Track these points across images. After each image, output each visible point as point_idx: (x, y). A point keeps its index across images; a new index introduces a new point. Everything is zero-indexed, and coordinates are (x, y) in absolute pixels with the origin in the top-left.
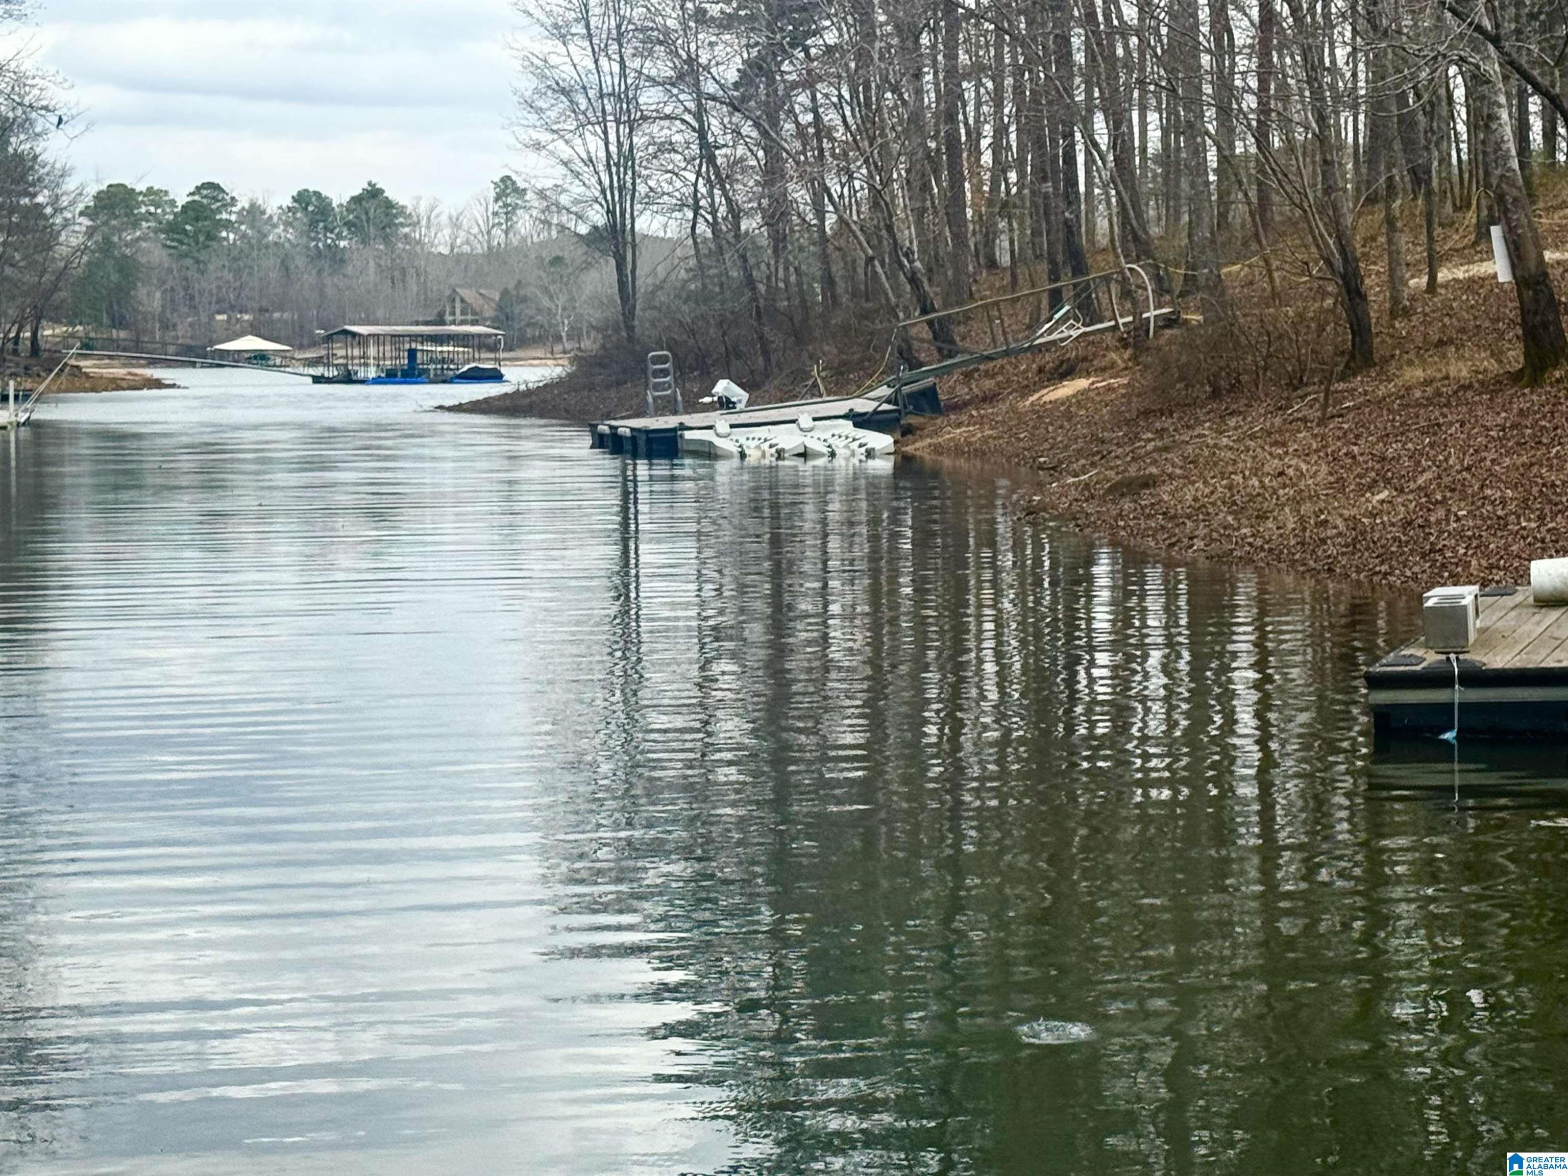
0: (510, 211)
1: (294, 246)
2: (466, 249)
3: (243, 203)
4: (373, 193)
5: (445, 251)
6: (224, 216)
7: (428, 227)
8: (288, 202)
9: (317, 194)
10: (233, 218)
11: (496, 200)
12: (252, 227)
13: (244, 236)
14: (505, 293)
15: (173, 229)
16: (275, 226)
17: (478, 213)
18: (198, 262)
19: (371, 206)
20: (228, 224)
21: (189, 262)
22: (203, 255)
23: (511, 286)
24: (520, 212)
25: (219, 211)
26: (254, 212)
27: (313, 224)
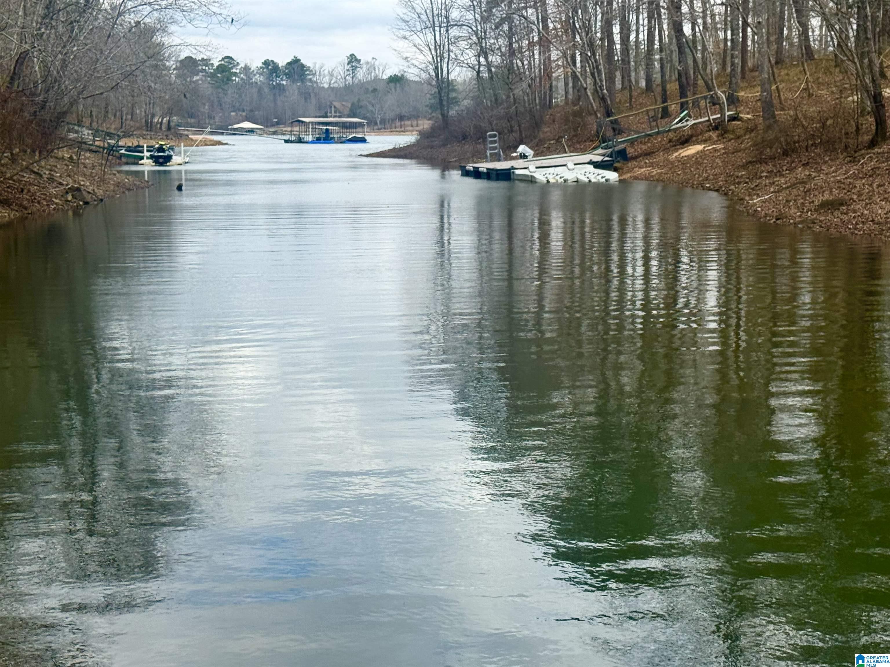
0: (354, 69)
1: (264, 83)
2: (336, 85)
3: (242, 65)
4: (296, 61)
5: (326, 86)
6: (234, 70)
7: (320, 76)
8: (260, 65)
9: (272, 61)
10: (238, 71)
11: (348, 64)
12: (246, 75)
13: (242, 79)
14: (353, 104)
15: (213, 76)
16: (255, 75)
17: (340, 69)
18: (223, 89)
19: (295, 66)
20: (235, 74)
21: (220, 90)
22: (226, 87)
23: (356, 101)
24: (358, 69)
25: (232, 68)
26: (246, 69)
27: (271, 74)
